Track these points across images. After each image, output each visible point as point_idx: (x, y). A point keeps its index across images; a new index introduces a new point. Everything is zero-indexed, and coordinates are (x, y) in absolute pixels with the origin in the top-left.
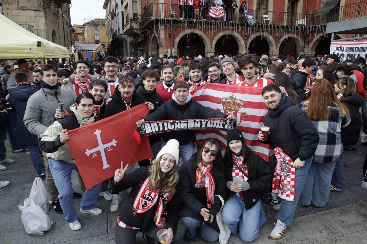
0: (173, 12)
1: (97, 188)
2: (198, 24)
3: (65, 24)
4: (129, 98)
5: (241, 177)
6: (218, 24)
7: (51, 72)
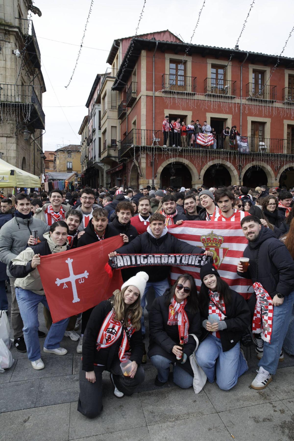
0: (156, 139)
1: (63, 323)
2: (184, 152)
3: (37, 150)
4: (102, 231)
5: (218, 314)
6: (206, 153)
7: (25, 201)
